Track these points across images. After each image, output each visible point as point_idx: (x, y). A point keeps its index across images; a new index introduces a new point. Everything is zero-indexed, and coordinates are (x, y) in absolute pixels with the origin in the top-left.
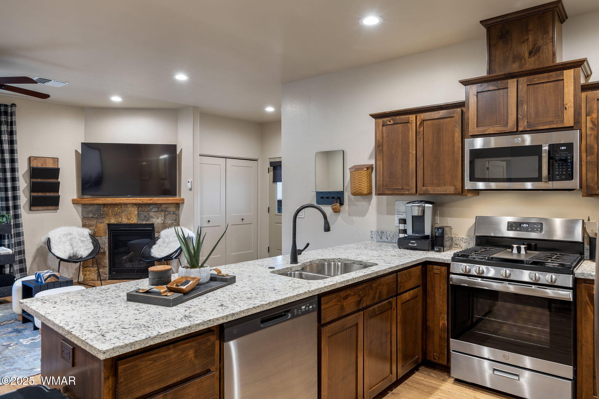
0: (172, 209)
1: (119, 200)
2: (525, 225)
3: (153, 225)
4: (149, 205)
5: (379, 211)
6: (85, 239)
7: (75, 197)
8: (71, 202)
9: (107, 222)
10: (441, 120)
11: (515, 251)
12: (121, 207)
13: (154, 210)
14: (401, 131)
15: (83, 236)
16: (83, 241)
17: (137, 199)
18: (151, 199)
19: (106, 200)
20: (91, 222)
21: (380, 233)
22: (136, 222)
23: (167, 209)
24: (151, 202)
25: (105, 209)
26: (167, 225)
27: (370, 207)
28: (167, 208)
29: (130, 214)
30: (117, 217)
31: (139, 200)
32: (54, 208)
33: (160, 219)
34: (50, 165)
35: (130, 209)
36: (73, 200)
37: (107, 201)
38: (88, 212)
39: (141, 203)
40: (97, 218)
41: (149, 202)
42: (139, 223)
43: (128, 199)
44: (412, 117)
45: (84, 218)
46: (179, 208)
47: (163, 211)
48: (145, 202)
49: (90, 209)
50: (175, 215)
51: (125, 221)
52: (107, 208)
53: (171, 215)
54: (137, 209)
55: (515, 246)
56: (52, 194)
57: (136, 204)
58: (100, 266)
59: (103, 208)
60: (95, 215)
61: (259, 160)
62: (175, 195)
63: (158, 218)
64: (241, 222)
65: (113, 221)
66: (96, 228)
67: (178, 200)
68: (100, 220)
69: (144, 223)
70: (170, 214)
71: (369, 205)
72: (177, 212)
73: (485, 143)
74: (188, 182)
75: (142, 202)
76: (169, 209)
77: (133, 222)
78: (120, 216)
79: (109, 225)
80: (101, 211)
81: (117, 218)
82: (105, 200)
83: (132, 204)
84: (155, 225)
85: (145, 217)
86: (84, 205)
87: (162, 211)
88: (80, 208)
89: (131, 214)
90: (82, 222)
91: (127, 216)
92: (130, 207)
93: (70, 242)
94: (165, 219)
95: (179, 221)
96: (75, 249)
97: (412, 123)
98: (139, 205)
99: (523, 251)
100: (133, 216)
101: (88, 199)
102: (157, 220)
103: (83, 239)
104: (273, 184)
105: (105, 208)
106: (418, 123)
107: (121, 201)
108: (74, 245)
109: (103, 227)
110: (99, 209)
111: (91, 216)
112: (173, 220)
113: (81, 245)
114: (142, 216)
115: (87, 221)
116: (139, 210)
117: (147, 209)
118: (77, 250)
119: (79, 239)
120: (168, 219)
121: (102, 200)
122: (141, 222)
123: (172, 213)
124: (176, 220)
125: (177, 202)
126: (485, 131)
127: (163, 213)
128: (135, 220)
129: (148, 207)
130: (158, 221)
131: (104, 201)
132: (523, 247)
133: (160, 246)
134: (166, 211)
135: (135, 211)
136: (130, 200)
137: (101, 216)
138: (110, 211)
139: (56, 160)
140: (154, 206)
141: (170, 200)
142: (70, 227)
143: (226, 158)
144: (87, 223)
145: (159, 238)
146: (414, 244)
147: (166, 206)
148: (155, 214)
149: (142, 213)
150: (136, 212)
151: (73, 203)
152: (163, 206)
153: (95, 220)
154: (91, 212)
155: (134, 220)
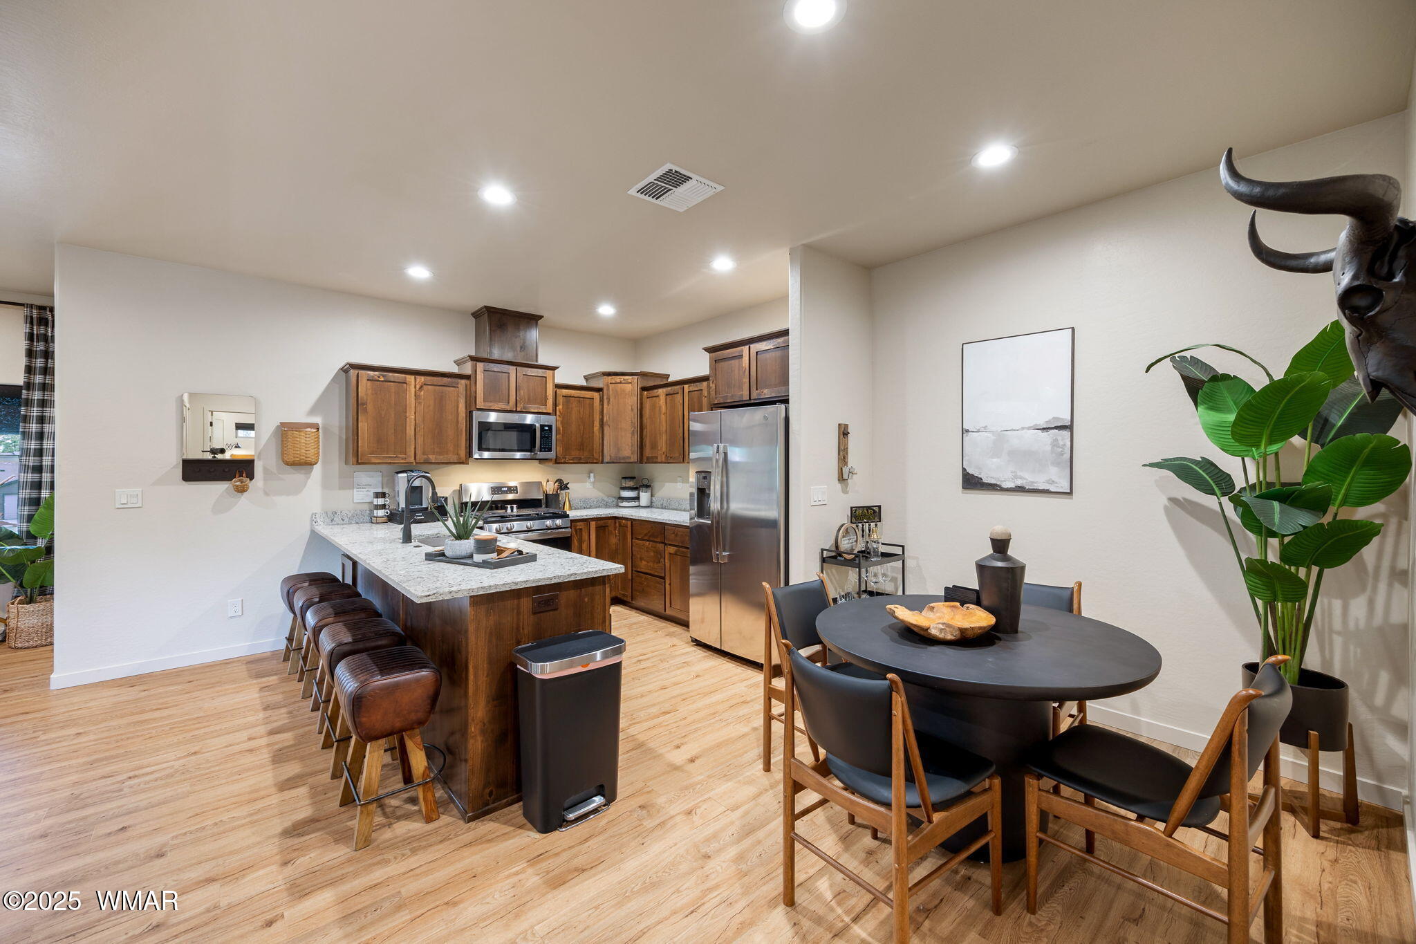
2: (504, 489)
5: (326, 485)
10: (445, 388)
11: (509, 510)
14: (393, 390)
21: (330, 514)
27: (310, 480)
44: (411, 378)
55: (509, 506)
71: (308, 478)
73: (498, 417)
97: (410, 385)
99: (515, 510)
106: (418, 387)
126: (491, 406)
132: (515, 506)
146: (421, 516)
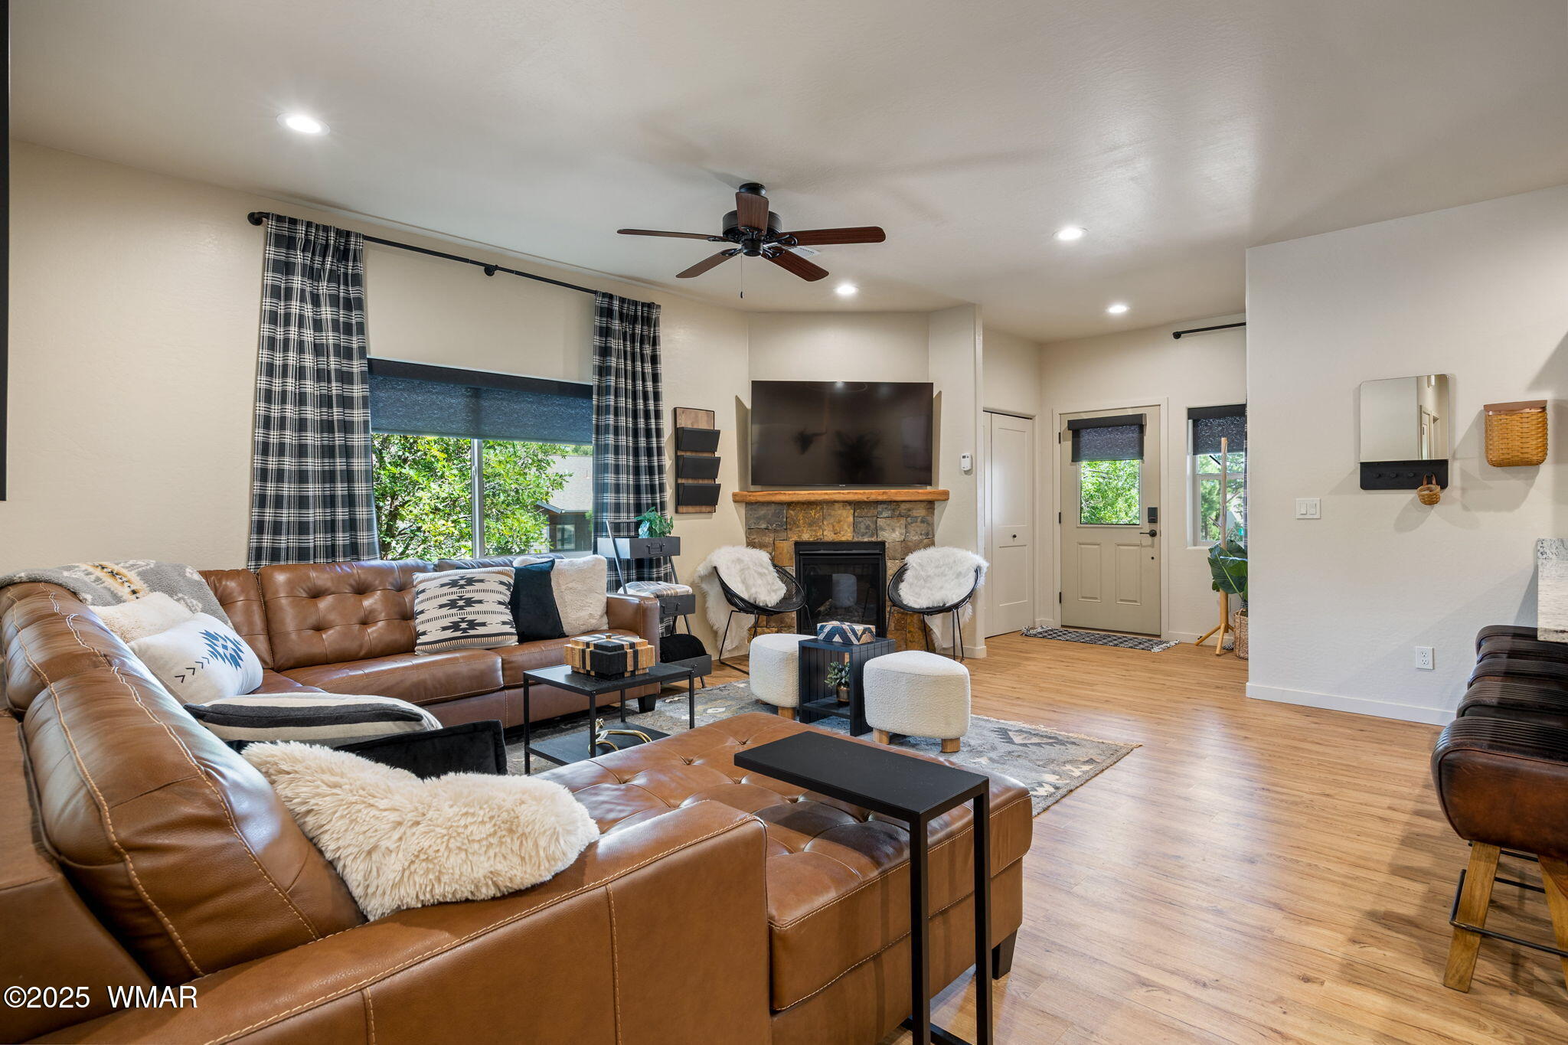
0: (920, 512)
1: (821, 494)
3: (883, 543)
4: (877, 503)
6: (766, 572)
7: (737, 490)
8: (731, 499)
9: (795, 538)
12: (822, 508)
13: (885, 514)
15: (761, 565)
16: (761, 575)
17: (856, 493)
18: (884, 493)
19: (798, 494)
20: (763, 538)
22: (850, 539)
23: (910, 513)
24: (885, 498)
25: (792, 512)
26: (910, 544)
27: (1533, 489)
28: (909, 510)
29: (839, 522)
30: (814, 528)
31: (860, 494)
32: (708, 509)
33: (897, 533)
34: (703, 425)
35: (840, 512)
36: (734, 495)
37: (799, 496)
38: (759, 518)
39: (866, 500)
40: (775, 531)
41: (880, 498)
42: (856, 539)
43: (840, 493)
45: (749, 530)
46: (934, 509)
47: (902, 516)
48: (873, 497)
49: (763, 512)
50: (925, 525)
51: (829, 536)
52: (795, 509)
53: (918, 524)
54: (852, 511)
56: (706, 482)
57: (849, 503)
58: (783, 625)
59: (787, 510)
60: (771, 525)
61: (1036, 417)
62: (930, 484)
63: (894, 530)
64: (1011, 541)
65: (806, 537)
66: (774, 550)
67: (934, 493)
68: (783, 535)
69: (866, 540)
70: (916, 522)
72: (929, 518)
74: (964, 457)
75: (867, 498)
76: (915, 513)
77: (844, 539)
78: (820, 527)
79: (797, 544)
80: (783, 517)
81: (815, 531)
82: (795, 494)
83: (844, 502)
84: (886, 544)
85: (868, 527)
86: (750, 505)
87: (900, 516)
88: (743, 511)
89: (842, 523)
90: (747, 537)
91: (833, 526)
92: (839, 509)
93: (740, 577)
94: (906, 532)
95: (934, 536)
96: (753, 590)
98: (856, 505)
100: (845, 527)
101: (762, 494)
102: (892, 534)
103: (760, 570)
104: (1071, 465)
105: (792, 510)
107: (826, 497)
108: (751, 582)
109: (787, 548)
110: (779, 513)
111: (764, 526)
112: (921, 534)
113: (759, 582)
114: (863, 526)
115: (755, 537)
116: (856, 514)
117: (873, 512)
118: (756, 593)
119: (755, 572)
120: (913, 533)
121: (790, 494)
122: (860, 539)
123: (919, 520)
124: (927, 534)
125: (930, 497)
127: (903, 521)
128: (849, 535)
129: (874, 508)
130: (894, 535)
131: (794, 496)
133: (911, 585)
134: (909, 516)
135: (847, 515)
136: (843, 494)
137: (786, 526)
138: (801, 516)
139: (711, 414)
140: (885, 506)
141: (921, 493)
142: (734, 546)
143: (992, 412)
144: (756, 541)
145: (906, 570)
147: (908, 506)
148: (888, 522)
149: (860, 519)
150: (851, 519)
151: (735, 501)
152: (903, 506)
153: (772, 535)
154: (764, 519)
155: (847, 535)
